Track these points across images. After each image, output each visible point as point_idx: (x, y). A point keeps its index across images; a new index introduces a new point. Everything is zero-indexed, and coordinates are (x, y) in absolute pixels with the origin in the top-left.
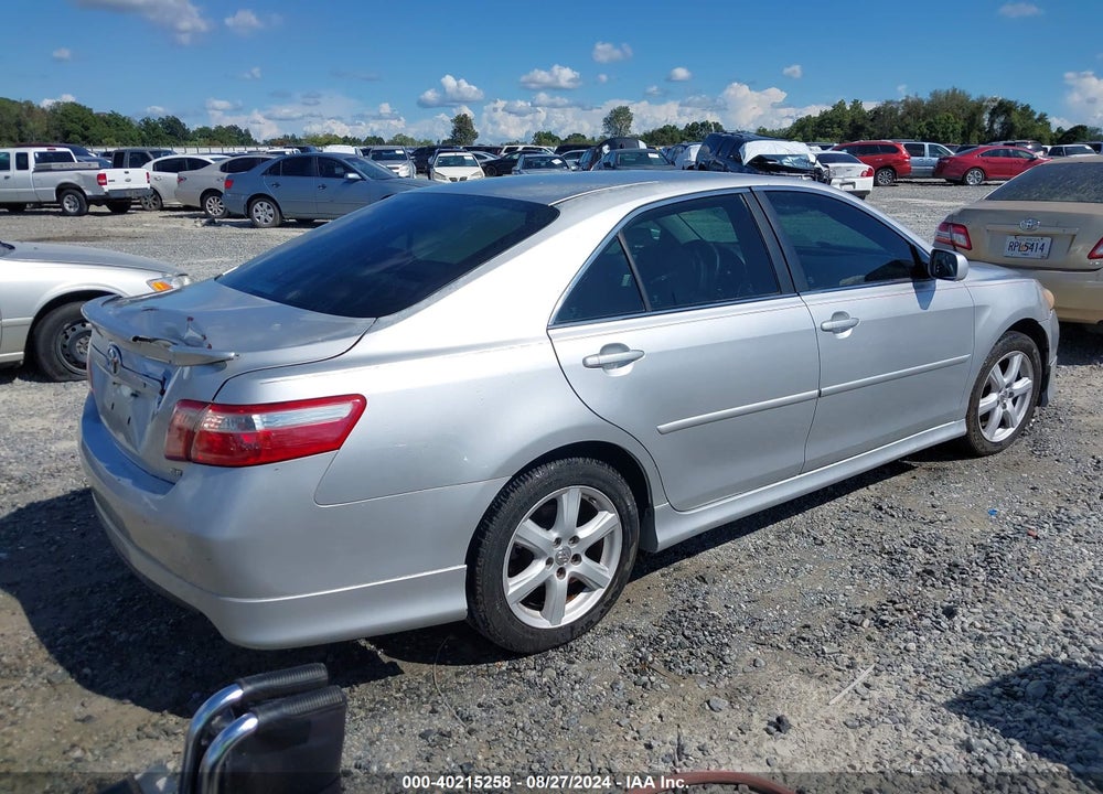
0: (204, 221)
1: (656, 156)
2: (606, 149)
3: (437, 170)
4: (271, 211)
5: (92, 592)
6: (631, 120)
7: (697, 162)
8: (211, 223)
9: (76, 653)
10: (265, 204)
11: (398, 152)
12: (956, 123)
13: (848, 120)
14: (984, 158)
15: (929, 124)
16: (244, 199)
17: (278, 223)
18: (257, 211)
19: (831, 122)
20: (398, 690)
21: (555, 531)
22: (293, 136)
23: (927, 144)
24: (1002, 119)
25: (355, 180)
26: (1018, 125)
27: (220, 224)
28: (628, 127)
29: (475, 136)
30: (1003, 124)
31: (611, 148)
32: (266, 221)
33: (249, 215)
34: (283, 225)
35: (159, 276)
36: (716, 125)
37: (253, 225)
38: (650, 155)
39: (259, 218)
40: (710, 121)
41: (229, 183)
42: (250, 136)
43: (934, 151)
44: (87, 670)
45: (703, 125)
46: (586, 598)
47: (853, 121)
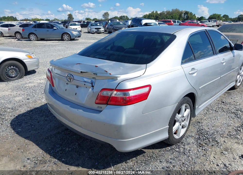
0: (17, 39)
1: (122, 23)
2: (110, 21)
3: (70, 26)
4: (35, 37)
5: (51, 137)
6: (109, 15)
7: (131, 25)
8: (19, 40)
9: (58, 155)
10: (33, 35)
11: (59, 22)
12: (177, 16)
13: (155, 15)
14: (189, 23)
15: (172, 16)
16: (28, 34)
17: (37, 40)
18: (31, 37)
19: (151, 16)
20: (148, 157)
21: (180, 115)
22: (27, 19)
23: (176, 21)
24: (186, 15)
25: (56, 29)
26: (189, 16)
27: (21, 40)
28: (108, 17)
29: (73, 19)
30: (187, 16)
31: (111, 21)
32: (34, 39)
33: (29, 38)
34: (38, 40)
35: (28, 54)
36: (126, 16)
37: (30, 40)
38: (120, 23)
39: (32, 39)
40: (125, 16)
41: (23, 30)
42: (16, 19)
43: (178, 22)
44: (63, 159)
45: (123, 16)
46: (183, 130)
47: (156, 15)
